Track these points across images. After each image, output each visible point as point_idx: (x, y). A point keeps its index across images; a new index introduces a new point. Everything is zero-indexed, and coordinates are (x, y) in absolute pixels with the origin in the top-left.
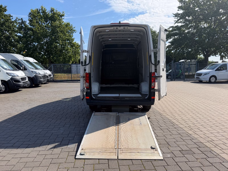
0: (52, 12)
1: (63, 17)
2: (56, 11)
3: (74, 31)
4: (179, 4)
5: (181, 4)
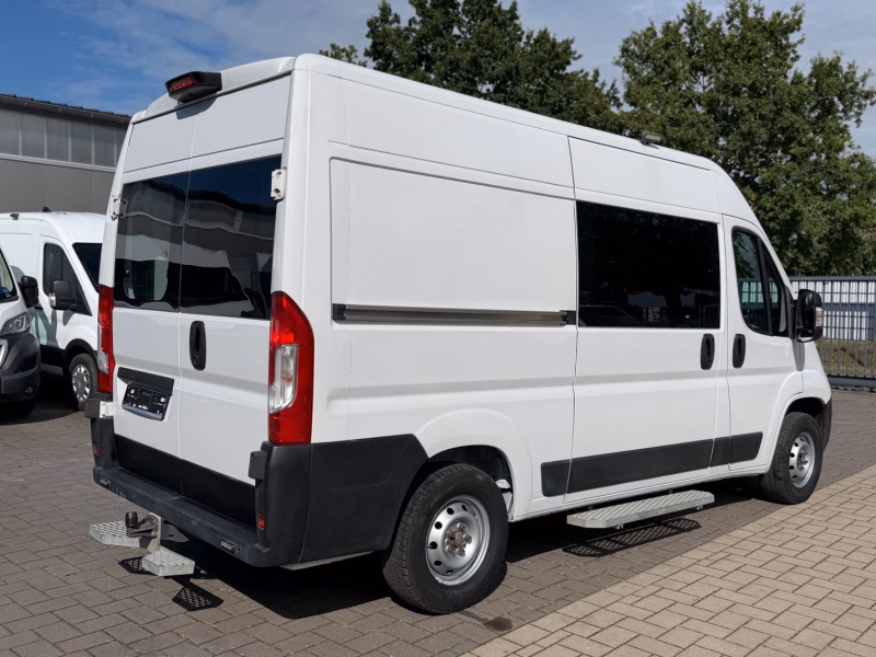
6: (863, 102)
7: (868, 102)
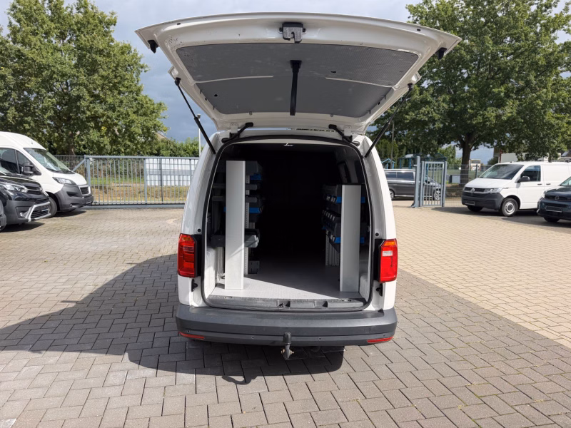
0: (82, 10)
1: (112, 27)
2: (92, 8)
3: (142, 67)
4: (409, 18)
5: (411, 18)
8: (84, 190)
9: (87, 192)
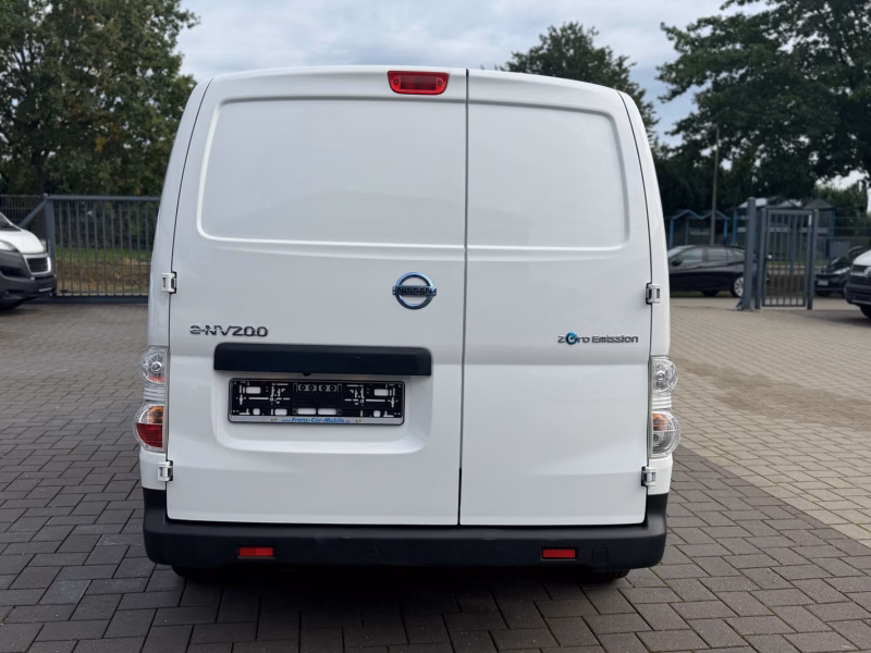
6: (180, 23)
7: (185, 24)
8: (37, 263)
9: (45, 268)
